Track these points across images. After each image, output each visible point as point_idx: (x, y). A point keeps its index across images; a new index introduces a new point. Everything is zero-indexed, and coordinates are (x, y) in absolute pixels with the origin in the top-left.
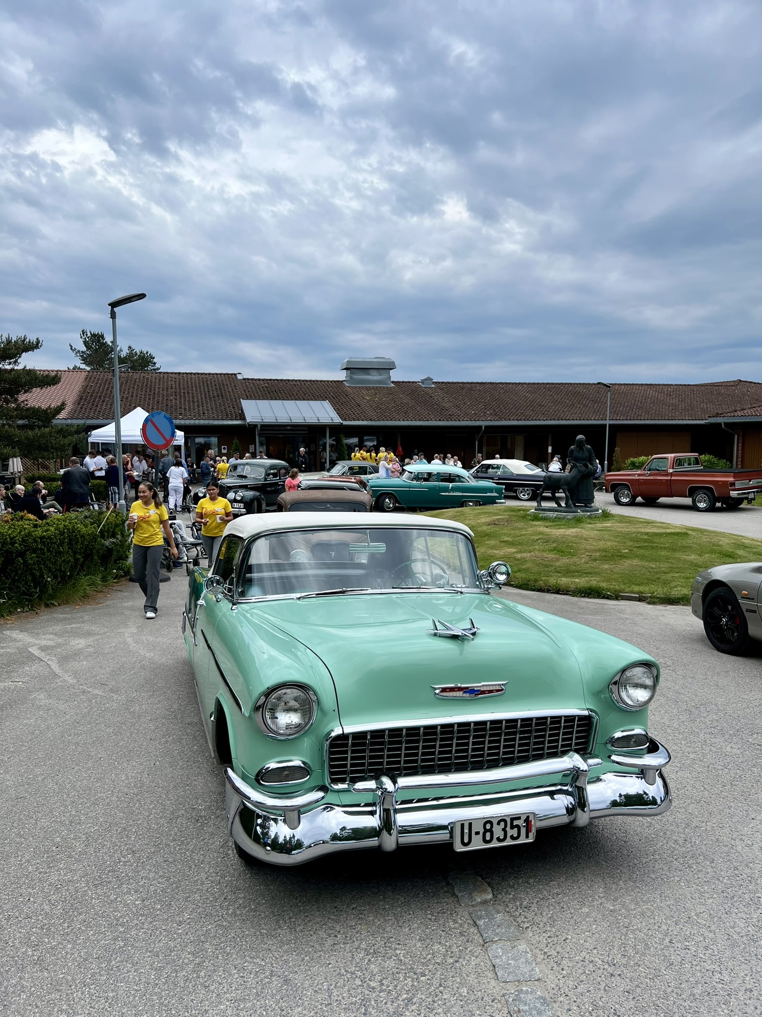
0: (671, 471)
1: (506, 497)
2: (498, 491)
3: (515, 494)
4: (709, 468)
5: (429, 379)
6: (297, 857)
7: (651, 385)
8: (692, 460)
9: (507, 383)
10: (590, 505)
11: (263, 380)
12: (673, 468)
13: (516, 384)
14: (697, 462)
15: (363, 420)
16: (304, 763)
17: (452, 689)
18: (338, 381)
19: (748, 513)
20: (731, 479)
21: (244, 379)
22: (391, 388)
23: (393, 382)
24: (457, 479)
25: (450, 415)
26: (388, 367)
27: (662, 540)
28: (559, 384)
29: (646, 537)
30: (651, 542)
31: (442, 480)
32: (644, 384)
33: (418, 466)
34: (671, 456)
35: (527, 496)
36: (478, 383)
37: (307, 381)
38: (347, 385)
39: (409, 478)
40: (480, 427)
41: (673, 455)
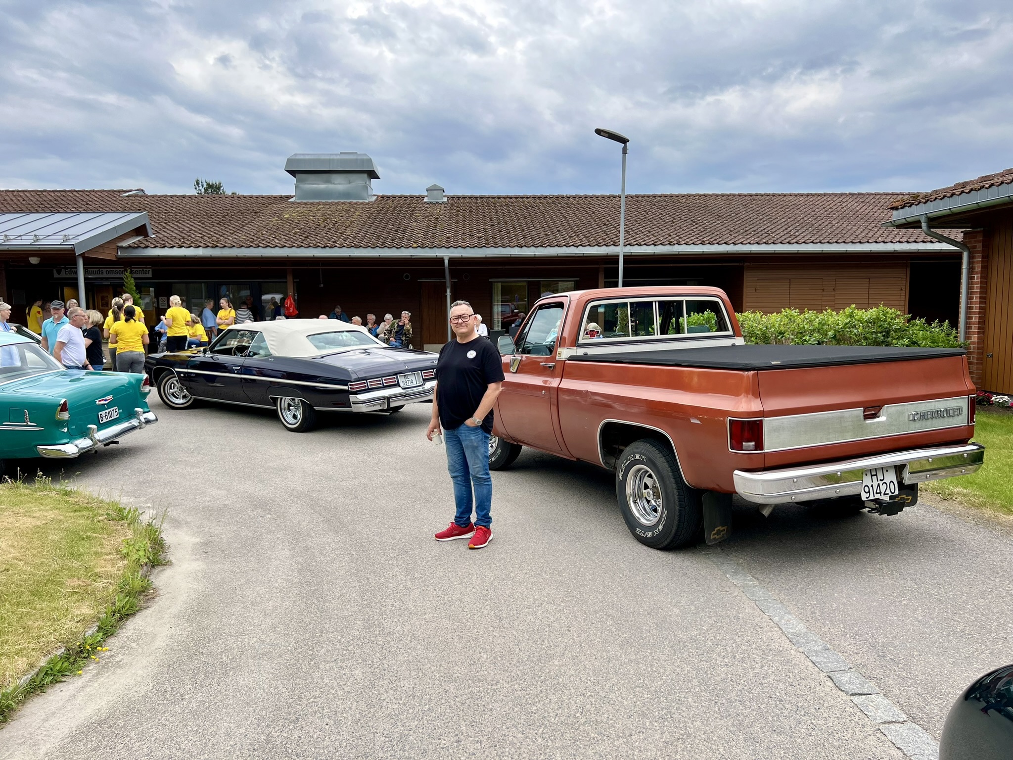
38: (292, 201)
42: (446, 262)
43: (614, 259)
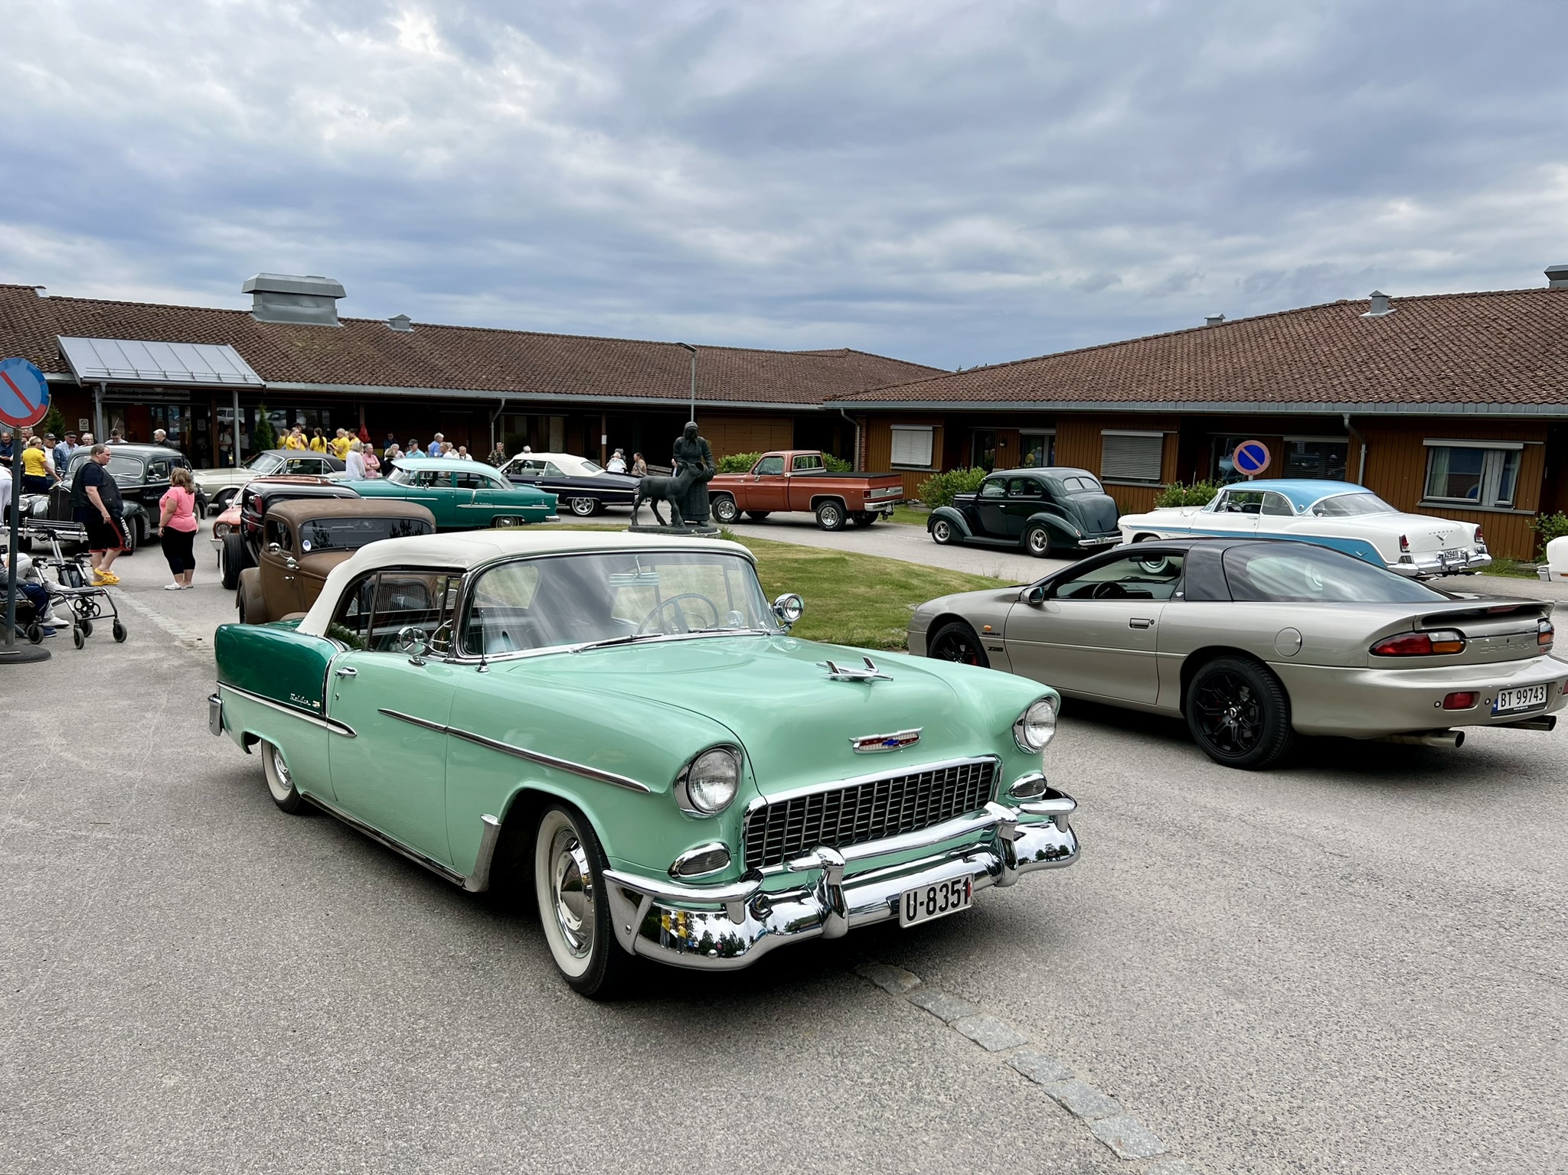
0: (788, 474)
1: (560, 512)
2: (549, 502)
3: (568, 507)
4: (831, 473)
5: (403, 318)
6: (744, 958)
7: (735, 349)
8: (813, 460)
9: (529, 334)
10: (705, 523)
11: (92, 302)
12: (791, 471)
13: (543, 335)
14: (819, 463)
15: (297, 381)
16: (723, 844)
17: (871, 742)
18: (240, 313)
19: (887, 532)
20: (866, 487)
21: (53, 299)
22: (338, 329)
23: (340, 320)
24: (480, 482)
25: (447, 379)
26: (333, 294)
27: (818, 569)
28: (608, 340)
29: (796, 565)
30: (805, 571)
31: (461, 484)
32: (726, 349)
33: (411, 462)
34: (788, 454)
35: (586, 510)
36: (484, 330)
37: (179, 308)
38: (258, 320)
39: (401, 480)
40: (499, 401)
41: (790, 453)
42: (503, 403)
43: (689, 407)
